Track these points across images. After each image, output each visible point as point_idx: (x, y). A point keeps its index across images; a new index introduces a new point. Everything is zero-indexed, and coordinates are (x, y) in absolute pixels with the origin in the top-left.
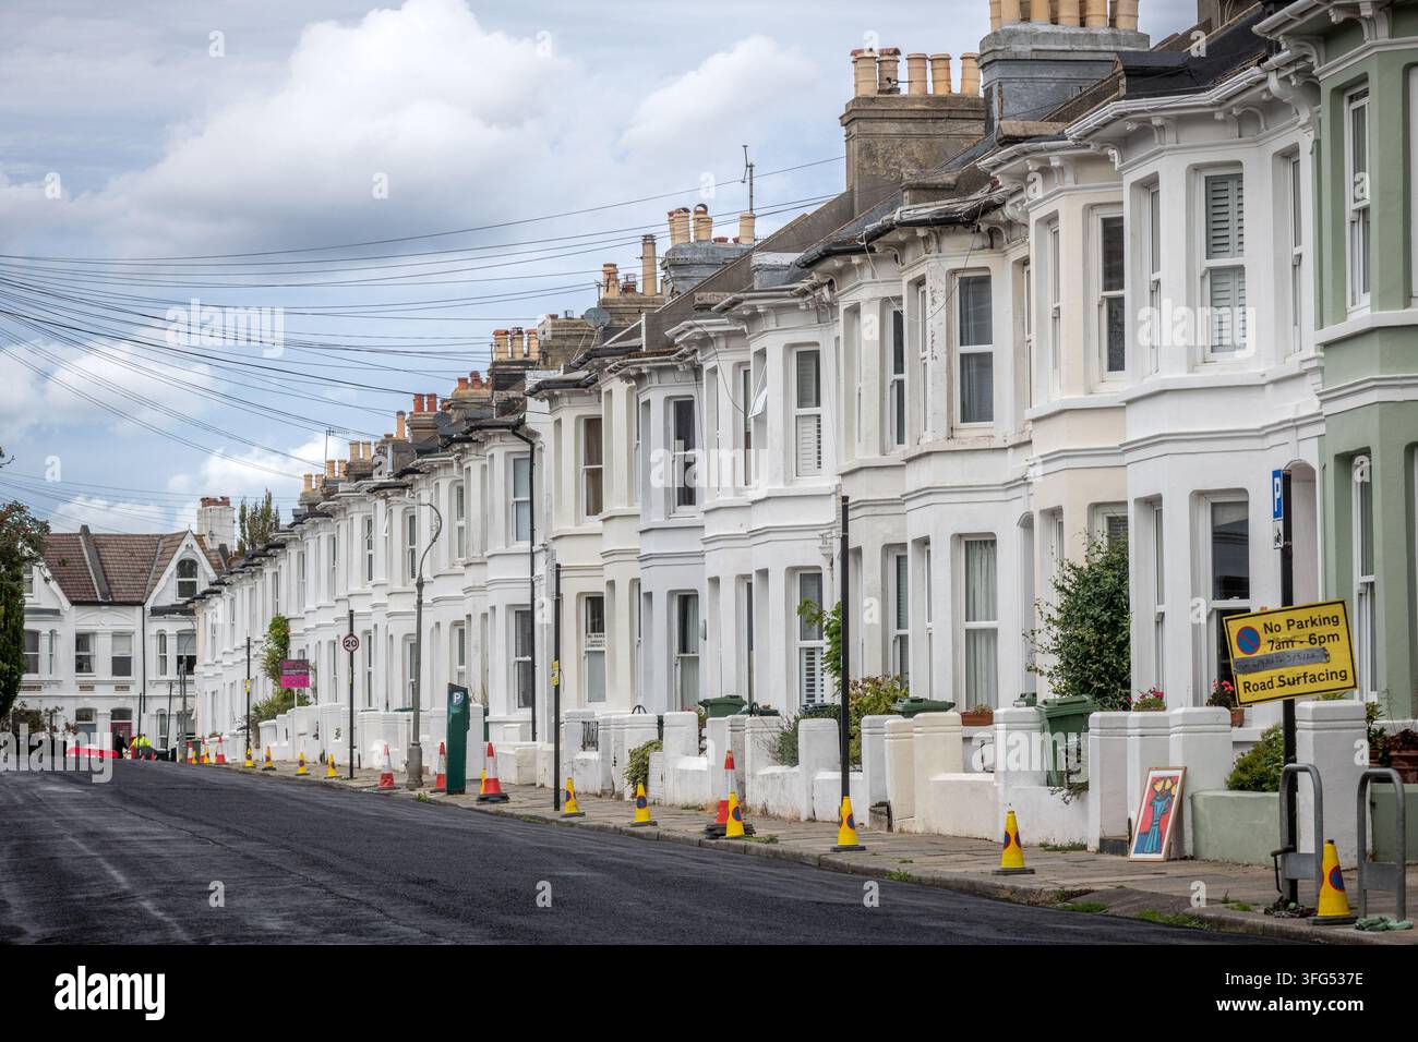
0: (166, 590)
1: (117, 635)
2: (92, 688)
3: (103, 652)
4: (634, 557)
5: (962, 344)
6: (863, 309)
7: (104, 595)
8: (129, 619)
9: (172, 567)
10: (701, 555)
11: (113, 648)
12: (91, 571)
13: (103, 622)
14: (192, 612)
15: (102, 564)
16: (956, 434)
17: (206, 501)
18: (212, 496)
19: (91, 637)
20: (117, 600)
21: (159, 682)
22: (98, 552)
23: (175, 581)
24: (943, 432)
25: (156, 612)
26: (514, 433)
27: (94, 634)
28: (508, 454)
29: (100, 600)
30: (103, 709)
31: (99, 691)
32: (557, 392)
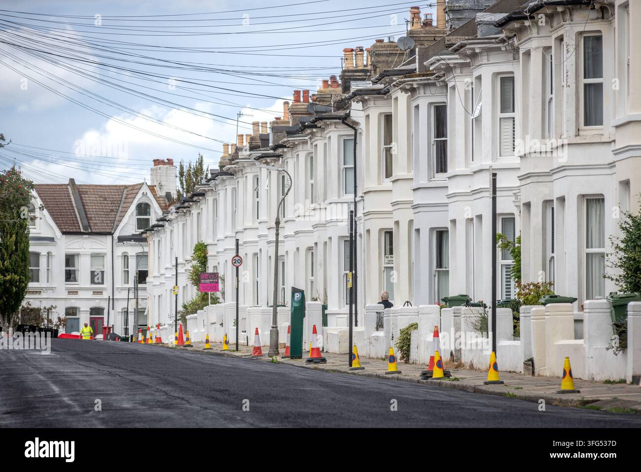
0: (128, 225)
1: (94, 256)
2: (76, 293)
3: (84, 267)
4: (409, 206)
5: (585, 77)
6: (532, 53)
7: (85, 228)
8: (102, 245)
9: (133, 208)
10: (446, 205)
11: (92, 265)
12: (76, 211)
13: (84, 246)
14: (145, 240)
15: (83, 206)
16: (581, 133)
17: (157, 162)
18: (161, 158)
19: (76, 258)
20: (94, 231)
21: (123, 289)
22: (81, 197)
23: (135, 218)
24: (573, 132)
25: (121, 239)
26: (344, 123)
27: (78, 255)
28: (340, 136)
29: (82, 231)
30: (84, 307)
31: (81, 295)
32: (366, 97)
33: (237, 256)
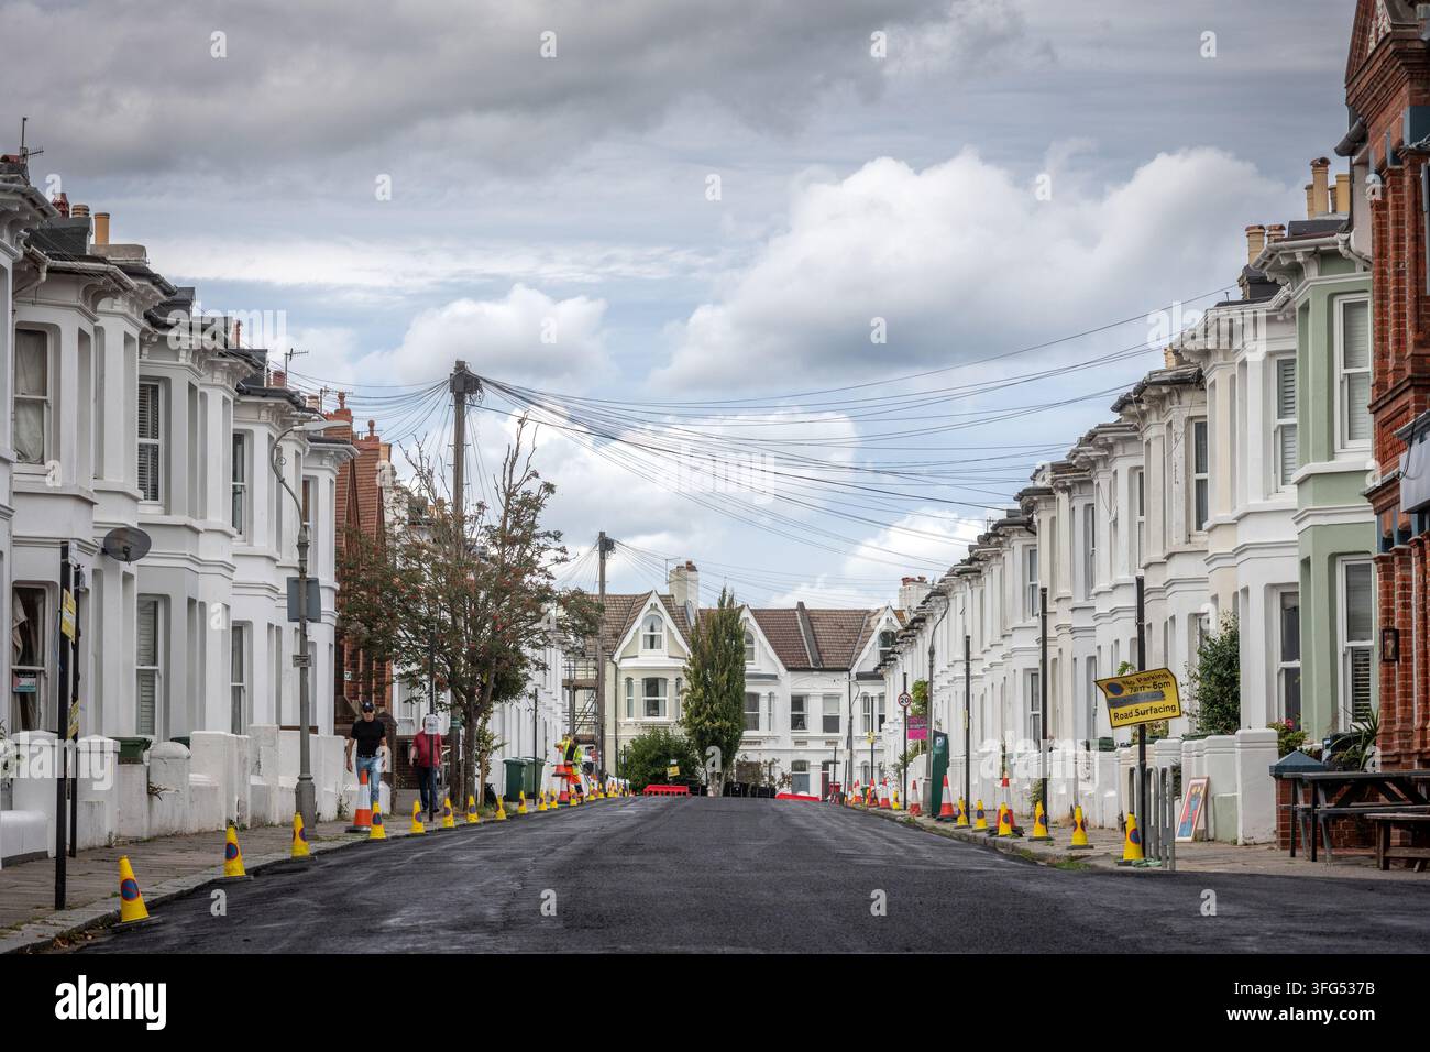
0: (869, 658)
1: (827, 697)
2: (805, 743)
3: (815, 712)
4: (1067, 630)
5: (1197, 472)
6: (1152, 443)
7: (816, 663)
8: (837, 684)
9: (875, 638)
10: (1093, 629)
11: (824, 709)
12: (805, 641)
13: (815, 686)
14: (881, 677)
15: (814, 635)
16: (1193, 539)
17: (906, 580)
18: (911, 576)
19: (805, 699)
20: (826, 666)
21: (862, 738)
22: (812, 625)
23: (878, 649)
24: (1183, 538)
25: (861, 677)
26: (1028, 530)
27: (807, 696)
28: (1025, 546)
29: (812, 666)
30: (816, 761)
31: (812, 745)
32: (1035, 498)
33: (905, 693)
